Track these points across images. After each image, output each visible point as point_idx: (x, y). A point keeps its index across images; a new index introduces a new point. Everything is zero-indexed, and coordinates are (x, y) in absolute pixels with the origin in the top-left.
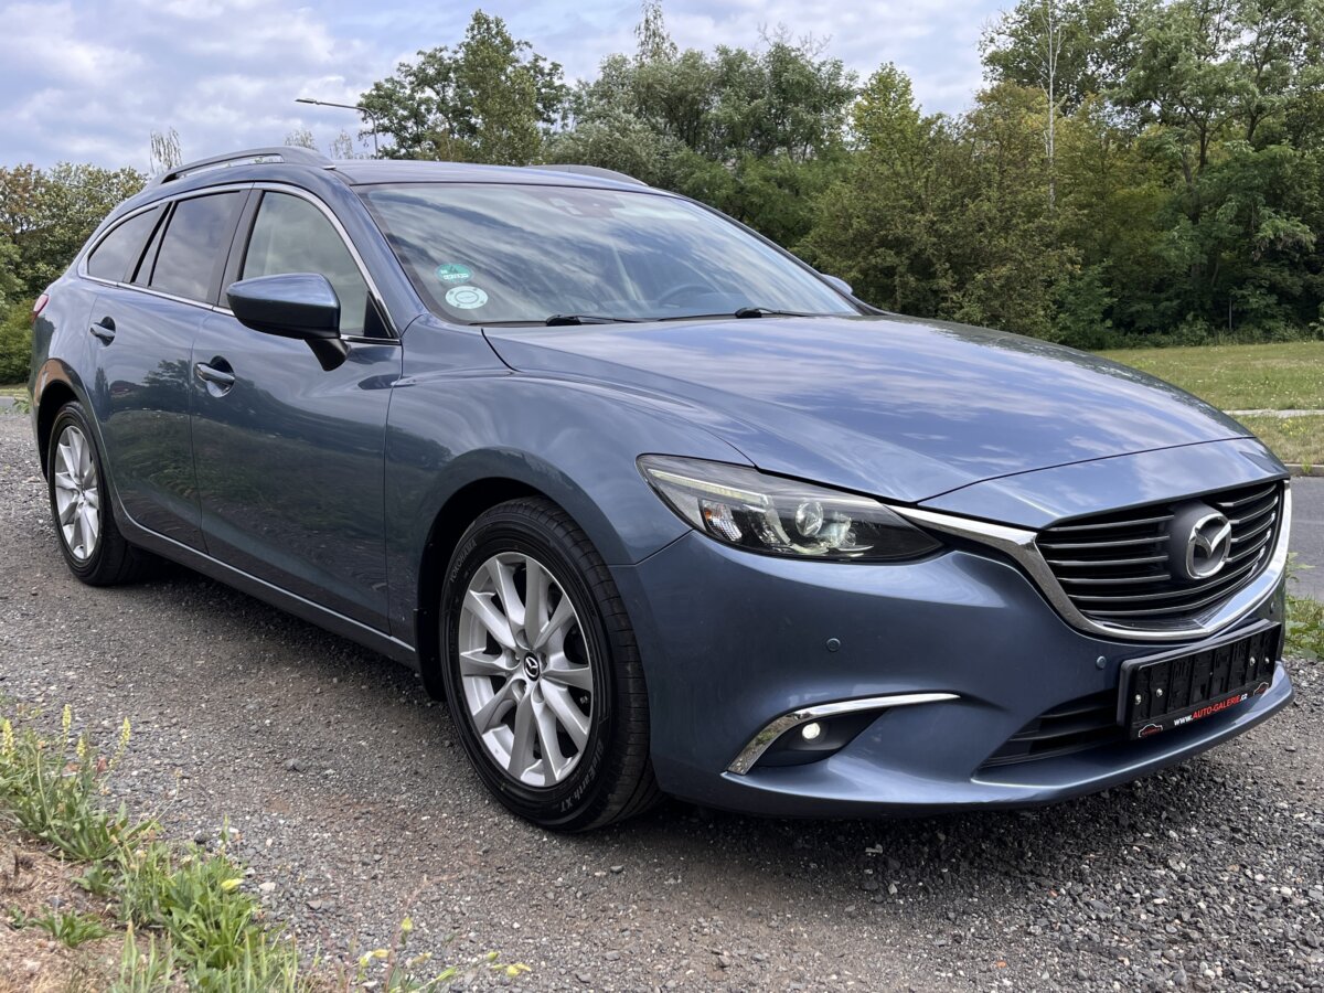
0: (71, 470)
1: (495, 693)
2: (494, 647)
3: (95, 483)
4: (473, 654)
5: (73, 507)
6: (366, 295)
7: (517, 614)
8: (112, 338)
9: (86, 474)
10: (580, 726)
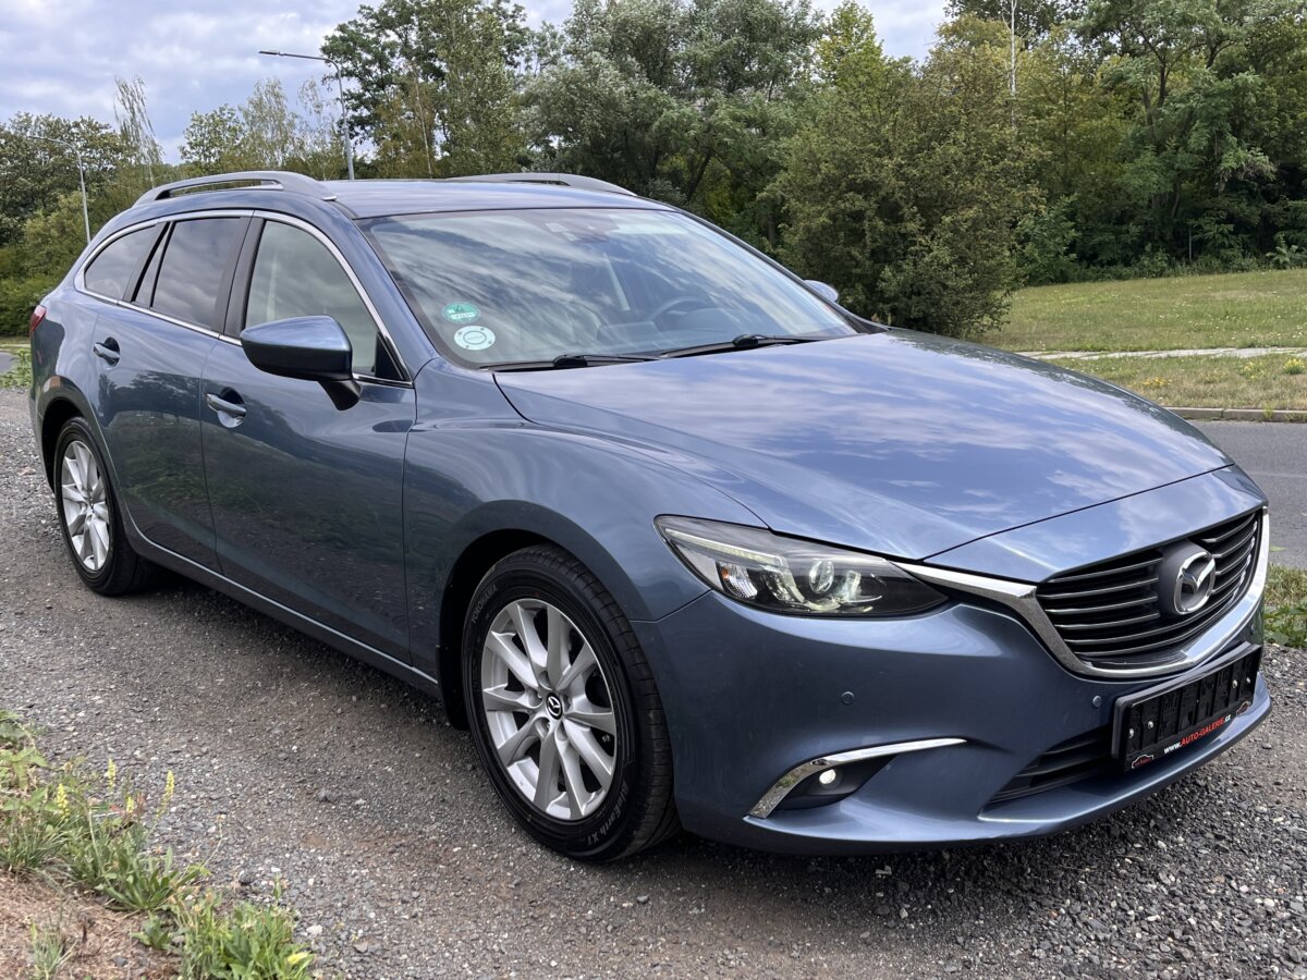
0: (78, 483)
1: (519, 728)
2: (515, 685)
3: (103, 496)
4: (496, 691)
5: (82, 519)
6: (376, 333)
7: (540, 656)
8: (117, 360)
9: (94, 488)
10: (605, 766)
